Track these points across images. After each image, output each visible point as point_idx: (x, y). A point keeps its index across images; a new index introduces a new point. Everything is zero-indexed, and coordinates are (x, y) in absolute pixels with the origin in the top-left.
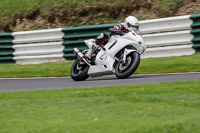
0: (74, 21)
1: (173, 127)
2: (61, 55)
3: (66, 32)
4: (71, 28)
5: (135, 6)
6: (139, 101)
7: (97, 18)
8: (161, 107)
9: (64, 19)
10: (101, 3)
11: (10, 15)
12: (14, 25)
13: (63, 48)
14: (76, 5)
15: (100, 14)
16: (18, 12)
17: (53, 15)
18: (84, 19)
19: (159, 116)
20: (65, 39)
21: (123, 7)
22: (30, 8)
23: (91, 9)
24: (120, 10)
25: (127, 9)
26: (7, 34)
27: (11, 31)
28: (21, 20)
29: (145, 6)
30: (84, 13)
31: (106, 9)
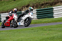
0: (40, 7)
1: (52, 37)
2: (36, 18)
3: (37, 11)
4: (39, 9)
5: (57, 2)
6: (46, 30)
7: (46, 6)
8: (51, 32)
9: (37, 7)
10: (47, 1)
11: (21, 6)
12: (22, 9)
13: (36, 15)
14: (40, 2)
15: (47, 5)
16: (23, 5)
17: (33, 6)
18: (43, 7)
19: (49, 34)
20: (37, 13)
21: (54, 2)
22: (27, 4)
23: (44, 3)
24: (53, 3)
25: (55, 3)
26: (20, 12)
27: (21, 11)
28: (24, 8)
29: (60, 2)
30: (42, 5)
31: (49, 3)
